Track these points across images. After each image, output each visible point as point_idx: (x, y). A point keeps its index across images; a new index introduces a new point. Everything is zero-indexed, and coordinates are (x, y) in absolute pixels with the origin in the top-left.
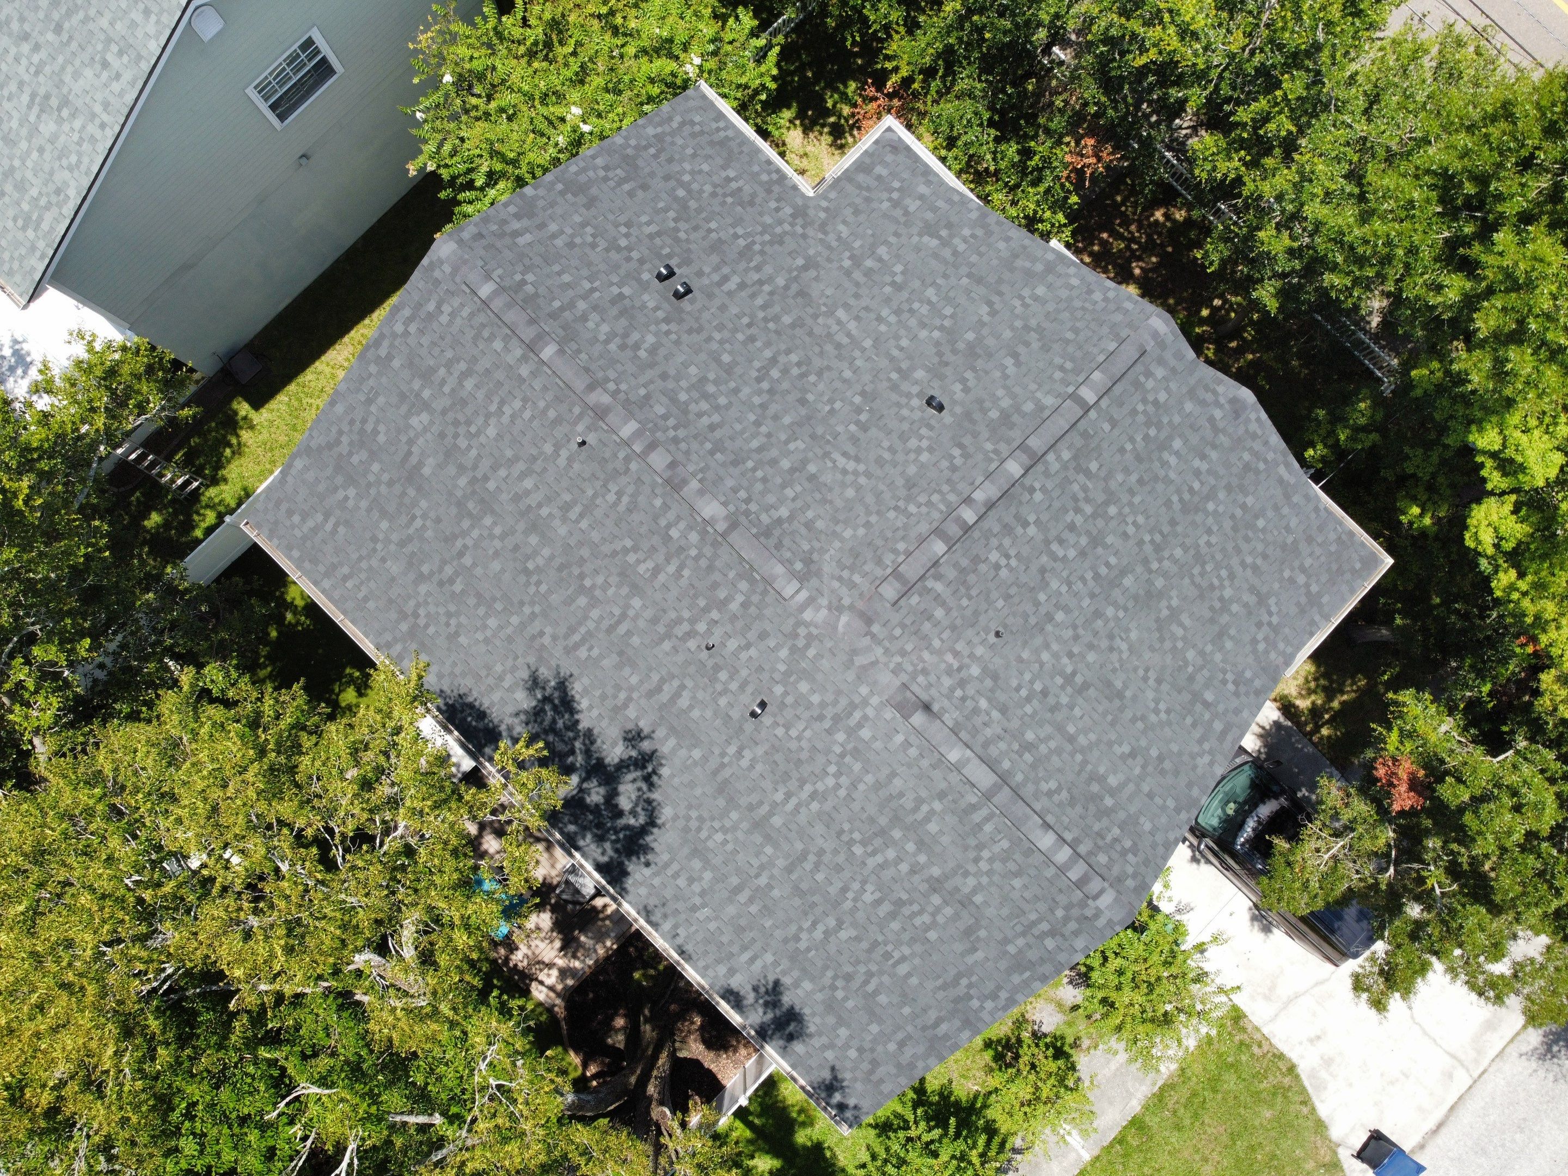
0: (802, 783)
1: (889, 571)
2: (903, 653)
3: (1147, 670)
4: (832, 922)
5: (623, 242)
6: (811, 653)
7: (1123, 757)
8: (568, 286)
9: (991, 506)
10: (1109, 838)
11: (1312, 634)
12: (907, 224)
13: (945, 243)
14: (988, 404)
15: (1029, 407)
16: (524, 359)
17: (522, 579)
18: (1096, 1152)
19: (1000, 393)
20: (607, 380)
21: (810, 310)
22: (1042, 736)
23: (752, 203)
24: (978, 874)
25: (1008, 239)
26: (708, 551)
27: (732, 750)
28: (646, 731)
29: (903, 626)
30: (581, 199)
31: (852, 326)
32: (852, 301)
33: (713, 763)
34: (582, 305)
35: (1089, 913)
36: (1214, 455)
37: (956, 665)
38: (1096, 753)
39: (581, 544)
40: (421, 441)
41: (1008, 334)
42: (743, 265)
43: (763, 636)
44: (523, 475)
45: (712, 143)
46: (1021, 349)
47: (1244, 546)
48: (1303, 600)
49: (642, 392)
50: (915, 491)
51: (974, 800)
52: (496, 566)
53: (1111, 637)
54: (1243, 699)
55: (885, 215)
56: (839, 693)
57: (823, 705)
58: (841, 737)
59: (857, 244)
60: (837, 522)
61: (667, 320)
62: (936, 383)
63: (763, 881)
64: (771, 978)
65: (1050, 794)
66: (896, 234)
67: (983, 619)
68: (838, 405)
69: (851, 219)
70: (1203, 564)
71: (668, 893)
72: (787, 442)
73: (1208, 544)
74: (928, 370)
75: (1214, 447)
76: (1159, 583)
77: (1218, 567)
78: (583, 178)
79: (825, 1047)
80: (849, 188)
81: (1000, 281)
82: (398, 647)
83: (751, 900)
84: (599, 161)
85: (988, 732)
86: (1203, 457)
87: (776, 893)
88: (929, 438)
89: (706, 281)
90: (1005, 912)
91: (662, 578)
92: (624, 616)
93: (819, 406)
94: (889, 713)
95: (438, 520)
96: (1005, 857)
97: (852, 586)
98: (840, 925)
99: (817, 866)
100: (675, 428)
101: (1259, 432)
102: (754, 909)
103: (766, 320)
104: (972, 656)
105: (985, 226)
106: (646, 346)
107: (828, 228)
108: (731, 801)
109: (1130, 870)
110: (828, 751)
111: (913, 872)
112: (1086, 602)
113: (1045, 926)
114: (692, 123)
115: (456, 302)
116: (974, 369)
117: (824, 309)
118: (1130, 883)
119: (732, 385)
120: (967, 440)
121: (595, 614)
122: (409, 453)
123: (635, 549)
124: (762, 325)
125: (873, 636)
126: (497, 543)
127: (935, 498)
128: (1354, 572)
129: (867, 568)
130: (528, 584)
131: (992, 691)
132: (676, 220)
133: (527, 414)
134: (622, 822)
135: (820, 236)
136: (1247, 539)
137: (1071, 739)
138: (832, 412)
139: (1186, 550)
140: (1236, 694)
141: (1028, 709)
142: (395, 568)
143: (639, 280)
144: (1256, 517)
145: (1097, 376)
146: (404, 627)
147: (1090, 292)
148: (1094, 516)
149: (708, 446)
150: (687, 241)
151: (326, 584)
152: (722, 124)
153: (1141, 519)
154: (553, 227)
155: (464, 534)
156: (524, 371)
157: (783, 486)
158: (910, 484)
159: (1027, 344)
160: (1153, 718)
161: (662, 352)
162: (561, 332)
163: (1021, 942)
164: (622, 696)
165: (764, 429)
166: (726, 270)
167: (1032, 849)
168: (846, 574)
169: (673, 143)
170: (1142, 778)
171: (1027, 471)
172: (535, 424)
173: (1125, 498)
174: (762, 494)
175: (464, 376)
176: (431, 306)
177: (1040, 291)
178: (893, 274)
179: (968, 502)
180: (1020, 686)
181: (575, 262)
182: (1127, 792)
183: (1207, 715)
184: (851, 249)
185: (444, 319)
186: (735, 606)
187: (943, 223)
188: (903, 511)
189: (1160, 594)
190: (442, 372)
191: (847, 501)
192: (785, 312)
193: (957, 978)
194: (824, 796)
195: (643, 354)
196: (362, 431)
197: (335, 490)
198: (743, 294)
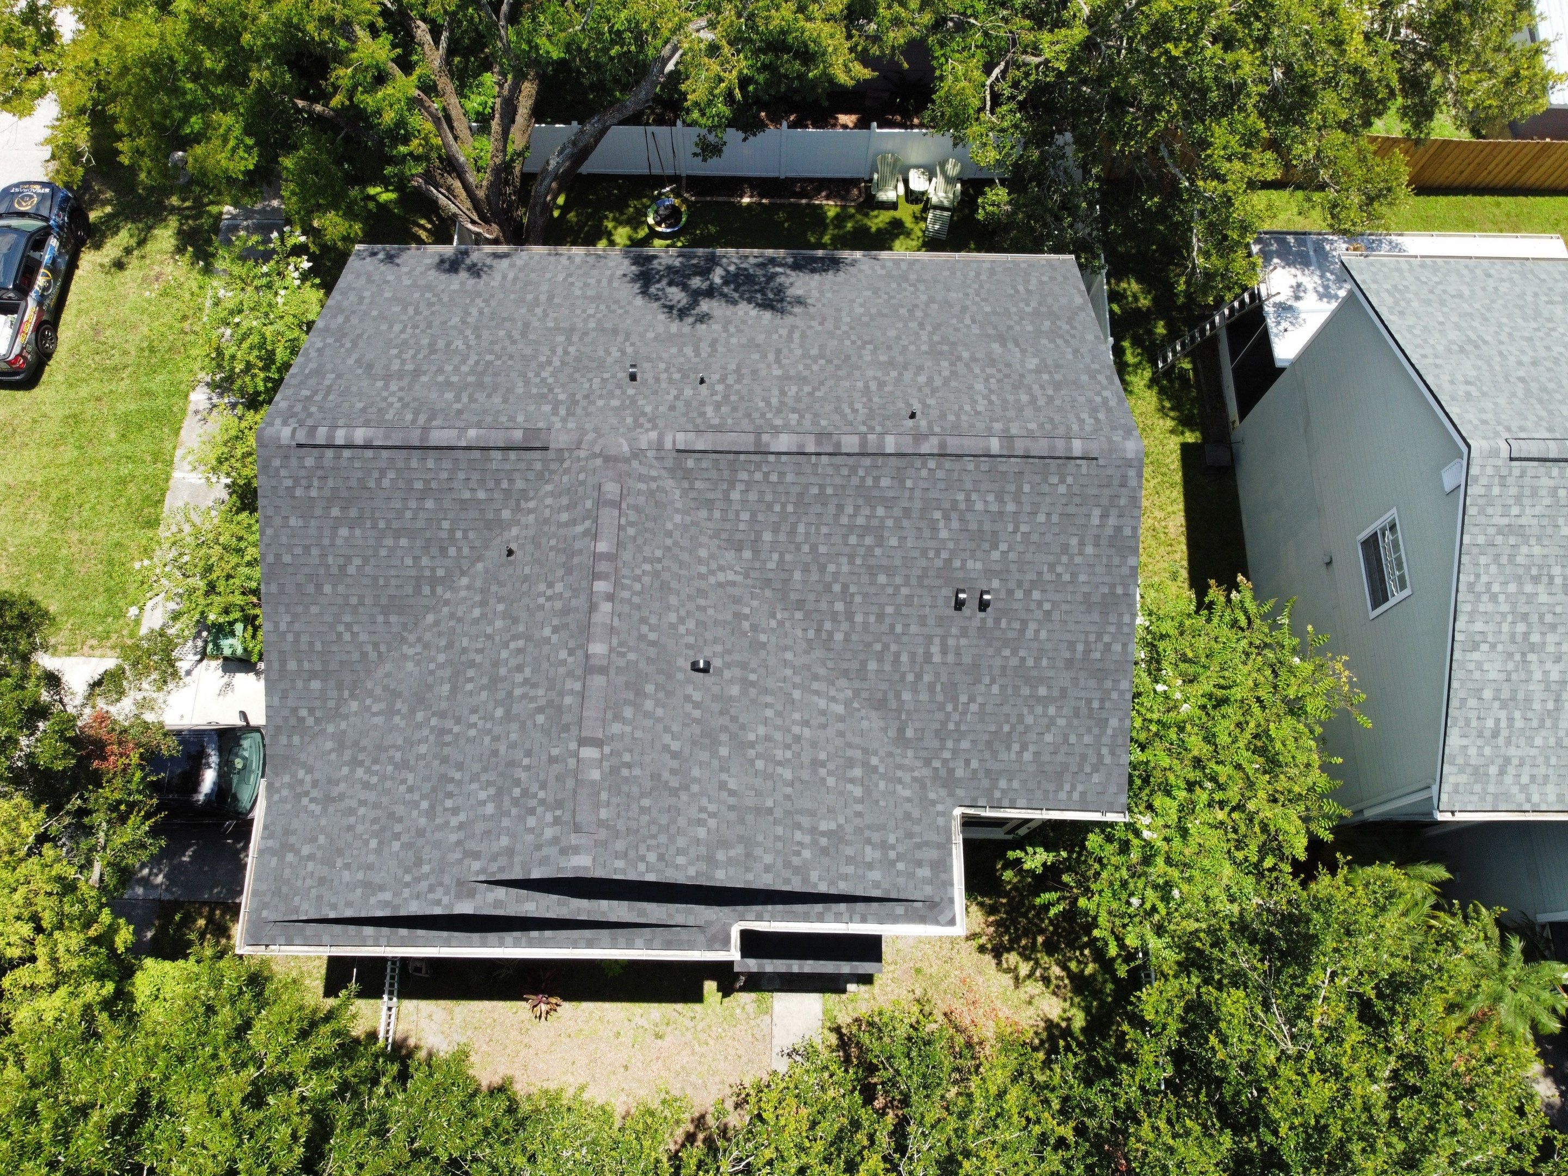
0: (563, 363)
1: (624, 506)
2: (567, 471)
3: (380, 654)
4: (470, 320)
5: (1036, 595)
6: (629, 420)
7: (348, 559)
8: (1035, 513)
9: (592, 608)
10: (316, 483)
11: (265, 828)
12: (858, 830)
13: (814, 830)
14: (661, 695)
15: (628, 712)
16: (1007, 430)
17: (866, 338)
18: (171, 483)
19: (660, 712)
20: (939, 466)
21: (865, 695)
22: (421, 514)
23: (989, 744)
24: (393, 394)
25: (768, 869)
26: (760, 422)
27: (629, 350)
28: (698, 326)
29: (582, 483)
30: (1096, 598)
31: (822, 703)
32: (841, 726)
33: (634, 338)
34: (1011, 507)
35: (292, 420)
36: (453, 838)
37: (523, 504)
38: (371, 542)
39: (850, 375)
40: (1018, 355)
41: (696, 772)
42: (944, 678)
43: (672, 408)
44: (930, 380)
45: (1066, 767)
46: (674, 764)
47: (373, 814)
48: (292, 840)
49: (909, 484)
50: (657, 584)
51: (434, 423)
52: (892, 333)
53: (426, 646)
54: (286, 713)
55: (882, 828)
57: (592, 403)
58: (562, 397)
59: (882, 785)
60: (693, 523)
61: (948, 561)
62: (716, 690)
63: (539, 311)
64: (484, 276)
65: (383, 472)
66: (859, 814)
67: (530, 548)
68: (773, 624)
69: (908, 806)
70: (396, 766)
71: (595, 272)
72: (782, 555)
73: (404, 781)
74: (731, 698)
75: (459, 843)
76: (420, 716)
77: (383, 778)
78: (1113, 618)
79: (413, 269)
80: (934, 838)
81: (742, 821)
82: (904, 266)
83: (536, 299)
84: (1117, 647)
85: (461, 475)
86: (461, 826)
87: (523, 311)
89: (954, 631)
90: (354, 389)
91: (775, 392)
92: (778, 361)
93: (786, 615)
94: (541, 425)
95: (957, 330)
96: (382, 411)
97: (641, 478)
98: (464, 322)
99: (510, 336)
100: (863, 479)
101: (430, 896)
102: (530, 296)
103: (886, 647)
104: (518, 523)
105: (796, 870)
106: (941, 524)
107: (916, 786)
108: (602, 329)
109: (283, 472)
110: (563, 385)
111: (440, 370)
112: (465, 642)
113: (318, 398)
114: (1096, 769)
115: (1088, 428)
116: (695, 720)
117: (856, 705)
118: (277, 463)
119: (858, 561)
120: (652, 652)
121: (799, 352)
122: (1017, 345)
123: (811, 394)
124: (885, 639)
125: (595, 456)
126: (904, 343)
127: (637, 587)
128: (265, 906)
129: (642, 500)
130: (860, 338)
131: (482, 511)
132: (1023, 659)
133: (967, 408)
134: (664, 282)
135: (916, 774)
136: (375, 821)
137: (397, 535)
138: (773, 616)
139: (420, 757)
140: (295, 710)
141: (446, 525)
142: (953, 295)
143: (997, 573)
144: (381, 843)
145: (595, 775)
146: (913, 277)
147: (661, 857)
148: (510, 694)
149: (829, 491)
150: (998, 651)
151: (987, 266)
152: (1076, 796)
153: (472, 732)
154: (1089, 550)
155: (931, 334)
156: (998, 426)
157: (753, 515)
158: (665, 587)
159: (673, 772)
161: (927, 533)
162: (1003, 468)
164: (732, 329)
165: (806, 548)
166: (951, 658)
167: (366, 424)
168: (654, 485)
169: (1089, 730)
170: (323, 556)
171: (587, 656)
172: (956, 407)
174: (762, 493)
175: (1033, 400)
176: (1101, 416)
177: (702, 832)
178: (830, 773)
179: (611, 597)
180: (465, 537)
181: (1049, 538)
182: (327, 532)
183: (306, 665)
184: (883, 777)
185: (1085, 416)
186: (709, 410)
187: (832, 850)
188: (652, 560)
189: (412, 711)
190: (1050, 392)
191: (700, 545)
192: (880, 671)
193: (355, 344)
194: (542, 366)
195: (937, 515)
196: (1061, 337)
197: (1040, 304)
198: (921, 651)
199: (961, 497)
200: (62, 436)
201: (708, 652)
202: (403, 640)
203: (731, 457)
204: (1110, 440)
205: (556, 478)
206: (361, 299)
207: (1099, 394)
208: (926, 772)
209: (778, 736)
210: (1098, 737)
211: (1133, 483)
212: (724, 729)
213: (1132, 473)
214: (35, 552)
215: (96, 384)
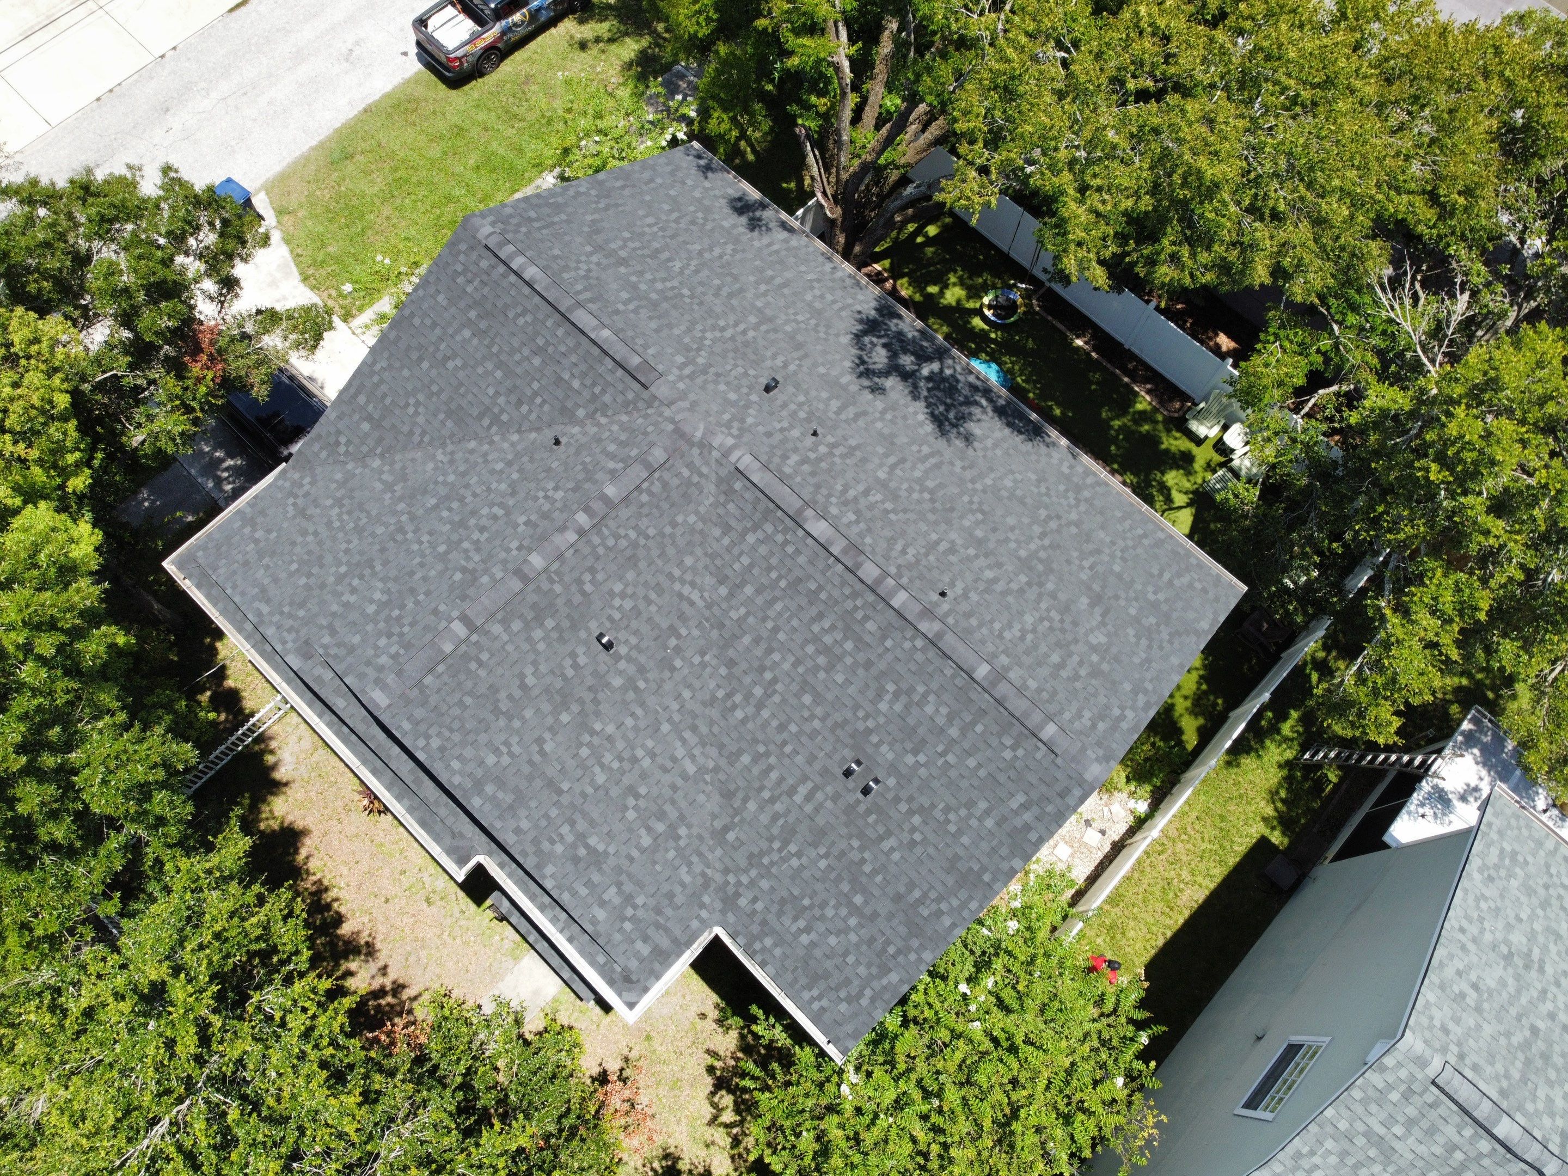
0: (733, 338)
1: (657, 475)
2: (646, 416)
3: (421, 441)
4: (707, 255)
5: (916, 820)
6: (726, 417)
7: (455, 355)
8: (969, 754)
9: (563, 528)
10: (476, 283)
11: (256, 497)
12: (619, 870)
13: (581, 837)
14: (554, 635)
15: (516, 626)
16: (1007, 669)
17: (986, 508)
19: (541, 646)
20: (923, 650)
21: (722, 776)
22: (526, 364)
23: (783, 902)
24: (589, 263)
25: (518, 831)
26: (820, 498)
27: (792, 368)
28: (866, 392)
29: (645, 434)
30: (962, 866)
31: (680, 752)
32: (680, 782)
33: (807, 363)
34: (954, 732)
35: (500, 225)
36: (335, 608)
37: (598, 415)
38: (478, 356)
39: (936, 523)
40: (1094, 623)
41: (528, 713)
42: (791, 819)
43: (769, 434)
44: (995, 580)
45: (827, 975)
46: (517, 693)
47: (313, 547)
48: (260, 520)
49: (889, 643)
50: (629, 553)
51: (590, 305)
52: (1011, 521)
53: (452, 462)
54: (332, 430)
55: (640, 885)
56: (703, 388)
57: (716, 382)
58: (701, 360)
59: (672, 854)
60: (701, 532)
61: (869, 731)
62: (602, 668)
63: (763, 287)
64: (756, 233)
65: (525, 312)
66: (631, 859)
67: (572, 450)
68: (696, 660)
69: (678, 889)
70: (356, 528)
71: (839, 293)
72: (748, 614)
73: (349, 542)
74: (608, 685)
75: (334, 615)
76: (401, 506)
77: (342, 528)
78: (963, 895)
79: (712, 189)
80: (677, 931)
81: (530, 779)
82: (1089, 480)
83: (772, 278)
84: (947, 921)
85: (574, 358)
86: (346, 605)
87: (752, 279)
88: (612, 607)
89: (829, 789)
90: (567, 238)
91: (861, 488)
92: (893, 467)
93: (714, 662)
94: (660, 368)
95: (1068, 562)
96: (566, 268)
97: (690, 465)
98: (700, 253)
99: (719, 288)
100: (856, 608)
102: (770, 273)
103: (767, 754)
104: (583, 425)
105: (539, 852)
106: (888, 697)
107: (700, 880)
108: (792, 337)
109: (462, 258)
110: (712, 353)
111: (641, 273)
112: (473, 480)
113: (536, 225)
114: (849, 1000)
115: (1077, 725)
116: (564, 676)
117: (708, 777)
118: (463, 247)
119: (801, 670)
120: (577, 599)
121: (917, 474)
122: (1104, 615)
123: (887, 512)
124: (772, 747)
125: (672, 421)
126: (1011, 536)
127: (611, 542)
128: (205, 548)
129: (675, 482)
130: (980, 503)
131: (567, 396)
132: (863, 861)
133: (997, 626)
134: (883, 341)
135: (709, 872)
136: (310, 553)
137: (500, 365)
138: (703, 654)
139: (373, 534)
140: (339, 433)
141: (536, 385)
142: (1101, 534)
143: (899, 775)
144: (297, 570)
145: (449, 649)
146: (1086, 494)
147: (442, 749)
148: (461, 541)
149: (823, 596)
150: (850, 837)
151: (1161, 535)
152: (816, 1006)
153: (415, 547)
154: (989, 823)
155: (1044, 548)
156: (1004, 660)
157: (751, 565)
158: (633, 561)
159: (510, 697)
160: (421, 397)
161: (871, 694)
162: (973, 695)
163: (556, 219)
164: (888, 416)
165: (770, 625)
166: (809, 808)
167: (544, 270)
168: (696, 479)
169: (869, 965)
170: (441, 339)
171: (525, 560)
172: (988, 618)
173: (429, 559)
174: (772, 553)
175: (1061, 665)
176: (1101, 726)
177: (491, 760)
178: (635, 808)
179: (582, 533)
180: (541, 406)
181: (964, 784)
182: (456, 325)
183: (370, 408)
184: (678, 849)
185: (1087, 714)
186: (794, 458)
187: (582, 865)
188: (641, 533)
189: (401, 499)
190: (1083, 672)
191: (691, 553)
192: (748, 768)
193: (607, 208)
194: (714, 328)
195: (891, 687)
196: (1150, 640)
197: (1167, 601)
198: (791, 781)
199: (921, 689)
200: (442, 137)
201: (622, 635)
202: (443, 445)
203: (772, 506)
204: (1083, 749)
205: (636, 415)
206: (651, 180)
207: (1122, 708)
208: (718, 878)
209: (620, 745)
210: (871, 977)
211: (1071, 801)
212: (581, 701)
213: (1077, 792)
214: (355, 202)
215: (494, 118)
